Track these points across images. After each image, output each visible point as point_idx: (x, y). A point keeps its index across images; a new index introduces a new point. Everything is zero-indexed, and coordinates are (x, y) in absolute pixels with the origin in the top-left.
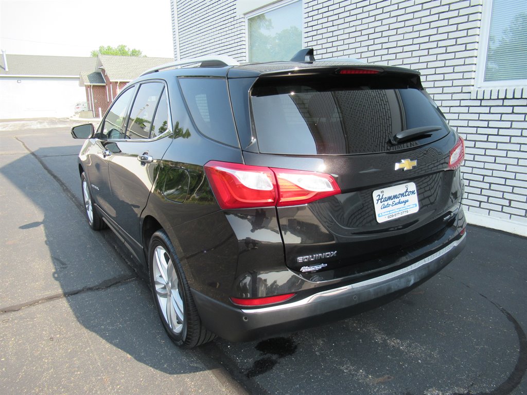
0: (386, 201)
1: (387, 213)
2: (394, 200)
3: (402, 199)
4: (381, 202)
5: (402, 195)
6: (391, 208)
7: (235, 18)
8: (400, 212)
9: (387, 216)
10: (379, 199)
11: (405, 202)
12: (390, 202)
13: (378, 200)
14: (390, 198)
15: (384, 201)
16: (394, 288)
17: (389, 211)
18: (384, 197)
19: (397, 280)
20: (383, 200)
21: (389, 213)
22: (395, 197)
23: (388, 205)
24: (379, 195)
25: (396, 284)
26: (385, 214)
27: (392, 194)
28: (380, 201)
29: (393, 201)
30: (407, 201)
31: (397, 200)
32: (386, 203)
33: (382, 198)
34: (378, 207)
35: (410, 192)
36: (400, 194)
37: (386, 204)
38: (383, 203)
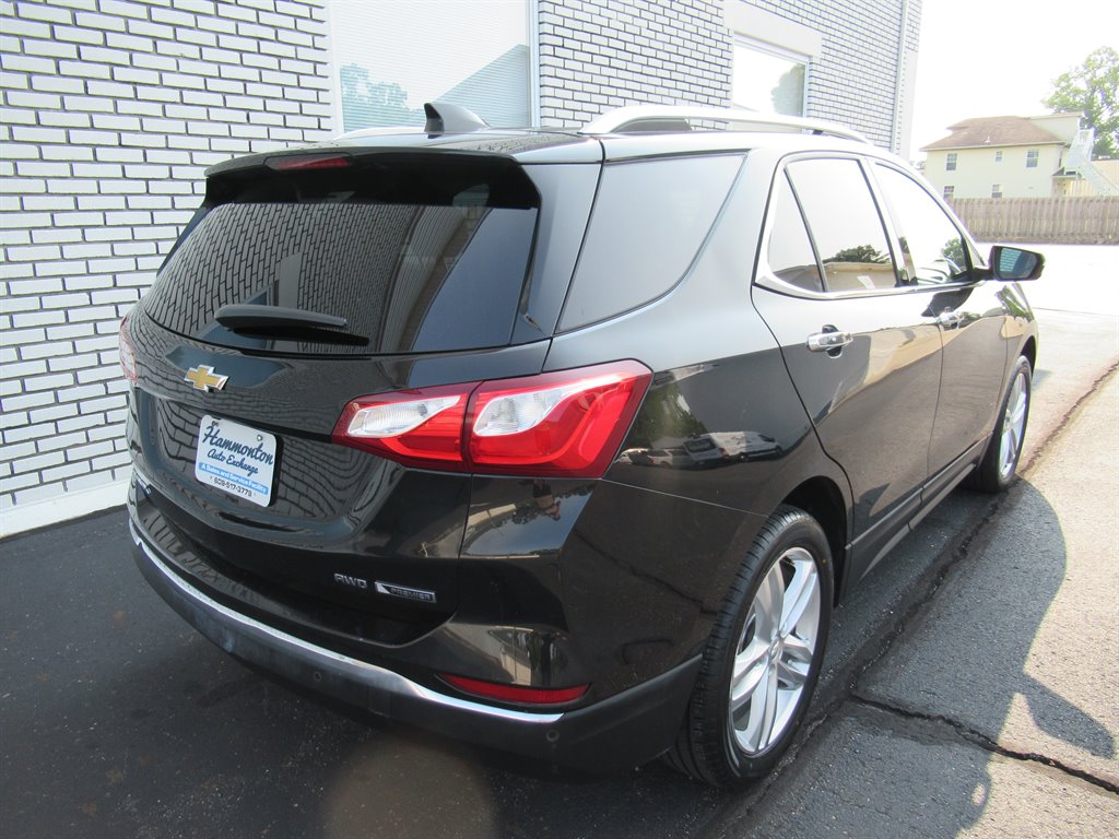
0: (220, 445)
1: (215, 471)
2: (233, 452)
3: (249, 461)
4: (211, 443)
5: (250, 452)
6: (223, 465)
8: (237, 485)
9: (213, 477)
10: (209, 435)
11: (252, 470)
12: (227, 453)
13: (207, 436)
14: (227, 444)
15: (216, 444)
17: (220, 470)
18: (219, 436)
20: (215, 440)
21: (218, 472)
22: (237, 448)
23: (220, 457)
24: (212, 429)
26: (212, 470)
27: (234, 440)
28: (209, 439)
29: (230, 452)
30: (255, 471)
31: (238, 457)
32: (219, 450)
33: (215, 437)
34: (203, 448)
35: (265, 454)
36: (247, 448)
37: (218, 452)
38: (214, 447)
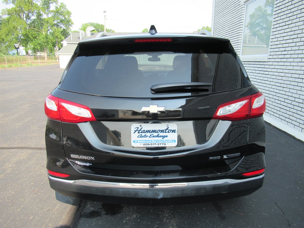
0: (144, 132)
1: (143, 141)
2: (152, 133)
3: (164, 134)
4: (139, 133)
5: (162, 131)
6: (148, 138)
7: (240, 5)
8: (157, 143)
9: (142, 144)
10: (137, 130)
11: (164, 137)
12: (148, 134)
14: (148, 131)
15: (142, 132)
16: (141, 195)
18: (142, 130)
19: (144, 190)
20: (140, 131)
21: (145, 141)
22: (154, 131)
24: (138, 128)
25: (143, 193)
26: (141, 142)
27: (151, 129)
28: (137, 132)
29: (150, 134)
30: (167, 136)
31: (156, 134)
32: (143, 134)
33: (140, 130)
34: (134, 135)
35: (171, 130)
36: (160, 130)
38: (141, 134)
